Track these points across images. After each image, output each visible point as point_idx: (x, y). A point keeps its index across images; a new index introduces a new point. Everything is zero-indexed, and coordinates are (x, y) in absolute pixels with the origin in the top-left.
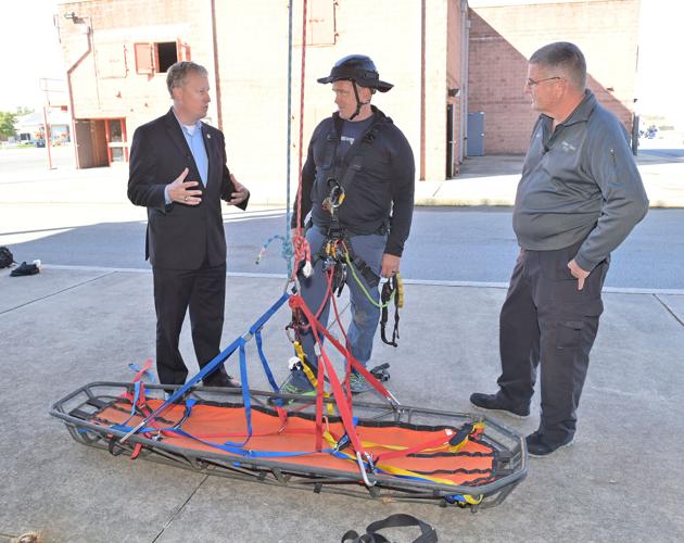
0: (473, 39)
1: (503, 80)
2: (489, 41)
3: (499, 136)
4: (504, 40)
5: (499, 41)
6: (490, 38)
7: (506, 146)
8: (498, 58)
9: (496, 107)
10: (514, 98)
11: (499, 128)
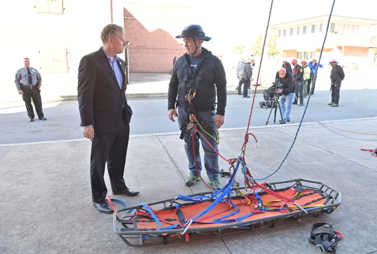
0: (126, 18)
1: (136, 38)
2: (129, 19)
3: (136, 64)
4: (135, 19)
5: (133, 19)
6: (129, 18)
7: (139, 69)
8: (133, 28)
9: (134, 50)
10: (142, 47)
11: (136, 60)
